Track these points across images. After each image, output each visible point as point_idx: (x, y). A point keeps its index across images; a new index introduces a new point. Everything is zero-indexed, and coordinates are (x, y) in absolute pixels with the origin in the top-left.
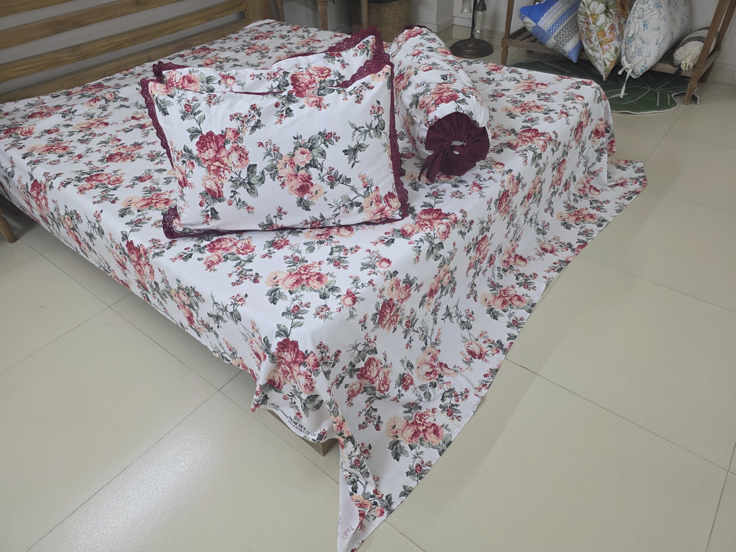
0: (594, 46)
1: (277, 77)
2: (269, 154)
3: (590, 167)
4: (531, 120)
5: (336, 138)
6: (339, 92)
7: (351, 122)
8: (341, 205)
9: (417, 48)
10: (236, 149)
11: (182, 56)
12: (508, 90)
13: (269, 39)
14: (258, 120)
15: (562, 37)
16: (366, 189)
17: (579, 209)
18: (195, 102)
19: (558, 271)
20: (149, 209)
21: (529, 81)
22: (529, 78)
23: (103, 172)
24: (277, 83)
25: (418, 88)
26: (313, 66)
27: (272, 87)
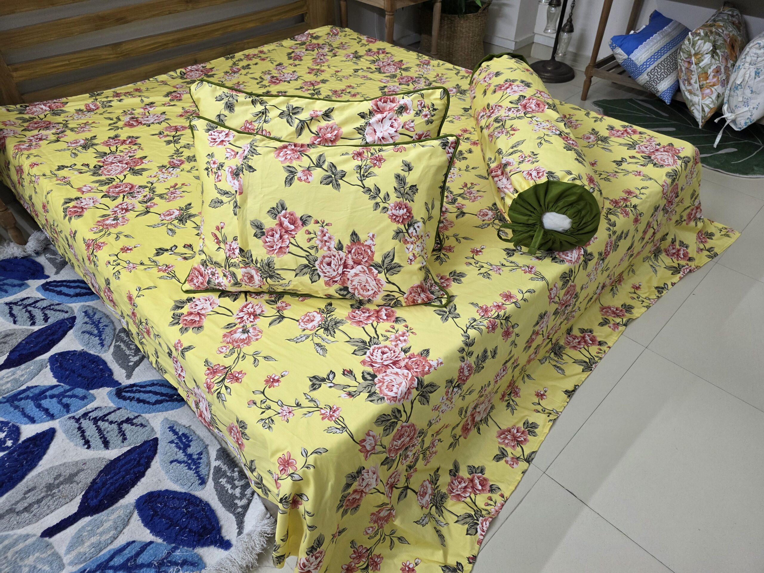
0: (693, 88)
15: (656, 74)
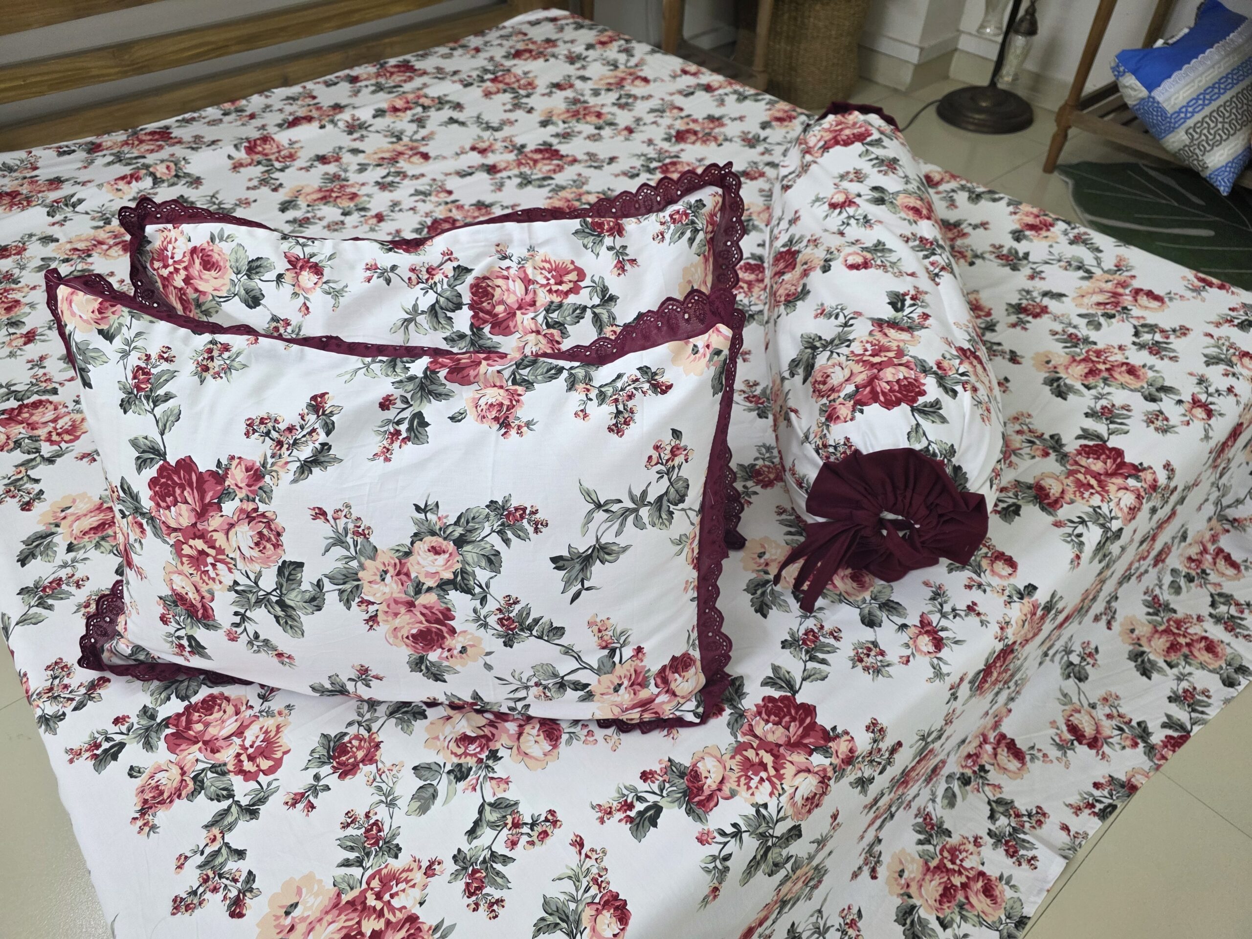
1: (437, 278)
2: (339, 541)
3: (1229, 506)
4: (1108, 414)
5: (536, 523)
6: (572, 385)
7: (586, 485)
8: (532, 683)
9: (845, 184)
10: (250, 517)
11: (354, 80)
12: (1060, 296)
13: (541, 61)
14: (323, 445)
15: (1205, 131)
16: (606, 652)
17: (1179, 615)
18: (165, 366)
19: (1103, 815)
20: (97, 546)
21: (1117, 276)
22: (1119, 268)
23: (53, 398)
24: (431, 297)
25: (822, 320)
26: (542, 252)
27: (415, 306)
